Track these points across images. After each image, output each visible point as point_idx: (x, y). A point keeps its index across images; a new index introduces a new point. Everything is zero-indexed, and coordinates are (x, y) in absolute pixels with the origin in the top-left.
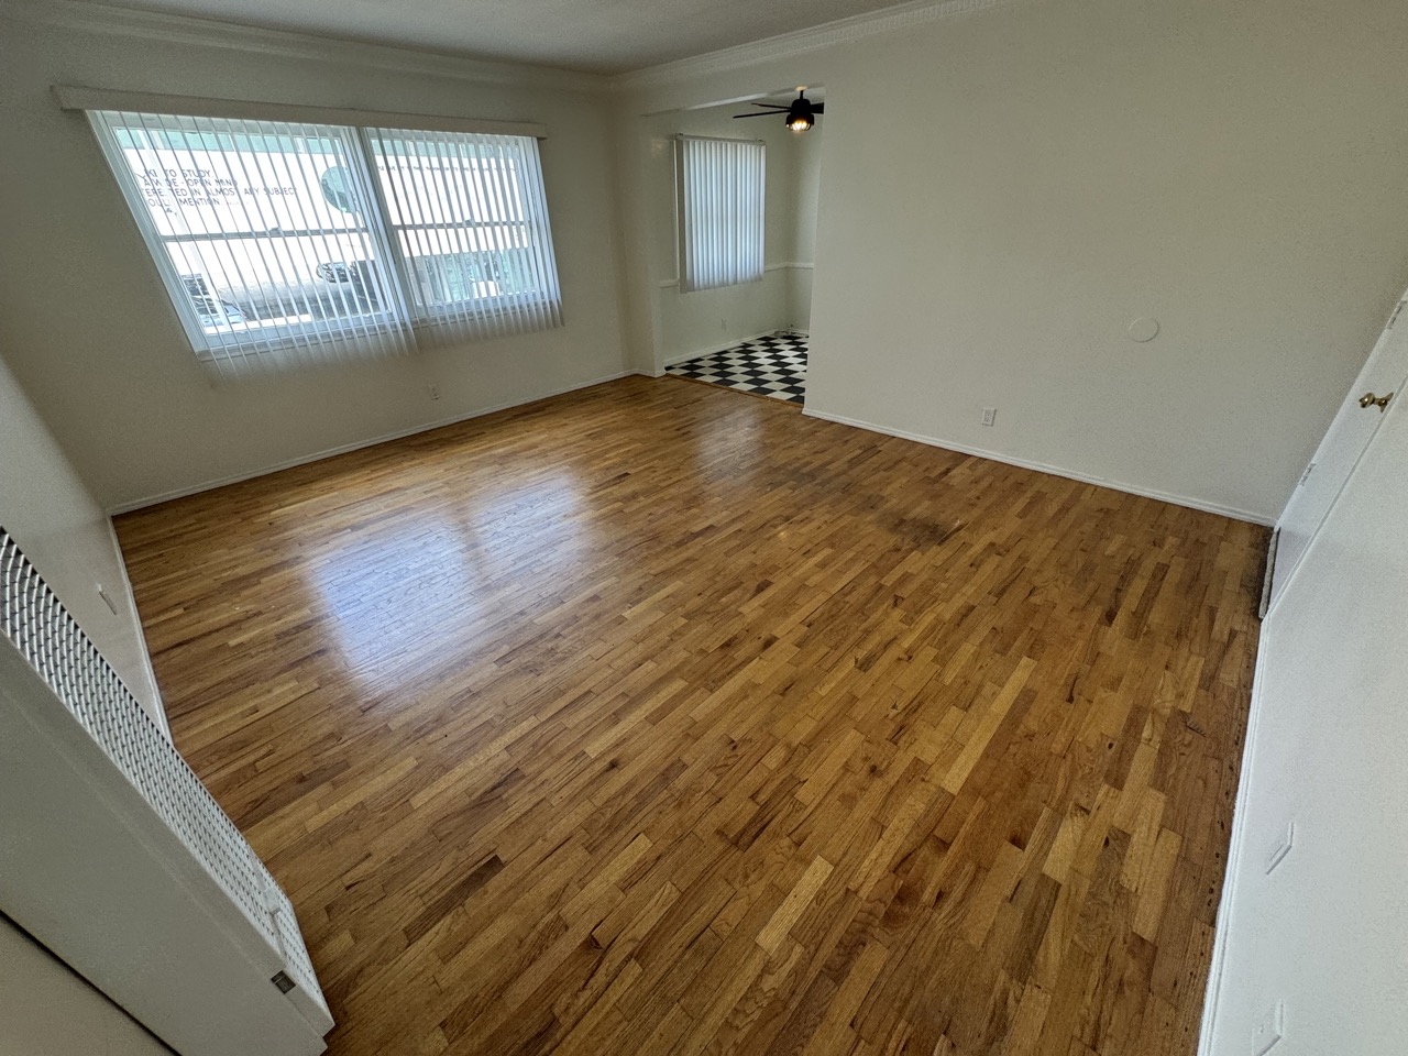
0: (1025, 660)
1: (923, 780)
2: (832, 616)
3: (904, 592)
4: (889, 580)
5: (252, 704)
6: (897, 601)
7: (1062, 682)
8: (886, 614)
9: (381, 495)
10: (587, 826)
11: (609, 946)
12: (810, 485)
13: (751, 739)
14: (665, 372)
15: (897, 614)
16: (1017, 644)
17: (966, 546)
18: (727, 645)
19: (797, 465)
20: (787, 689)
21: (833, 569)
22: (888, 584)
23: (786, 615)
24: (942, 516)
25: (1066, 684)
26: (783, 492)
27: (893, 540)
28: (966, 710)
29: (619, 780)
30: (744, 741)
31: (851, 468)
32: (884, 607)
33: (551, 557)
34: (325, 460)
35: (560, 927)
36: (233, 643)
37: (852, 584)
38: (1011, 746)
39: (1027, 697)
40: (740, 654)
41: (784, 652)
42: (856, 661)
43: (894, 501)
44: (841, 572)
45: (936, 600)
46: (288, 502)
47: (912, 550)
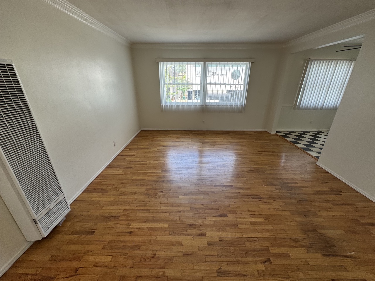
2: (233, 244)
3: (276, 261)
4: (273, 250)
6: (268, 261)
8: (256, 262)
10: (110, 242)
11: (78, 275)
12: (285, 191)
13: (159, 259)
14: (275, 133)
15: (261, 267)
18: (190, 225)
20: (187, 255)
21: (256, 228)
22: (271, 251)
24: (344, 244)
26: (270, 188)
27: (300, 235)
29: (129, 238)
31: (314, 194)
32: (258, 259)
34: (176, 131)
35: (79, 259)
36: (126, 159)
42: (219, 269)
43: (322, 220)
44: (257, 231)
46: (162, 137)
47: (303, 246)
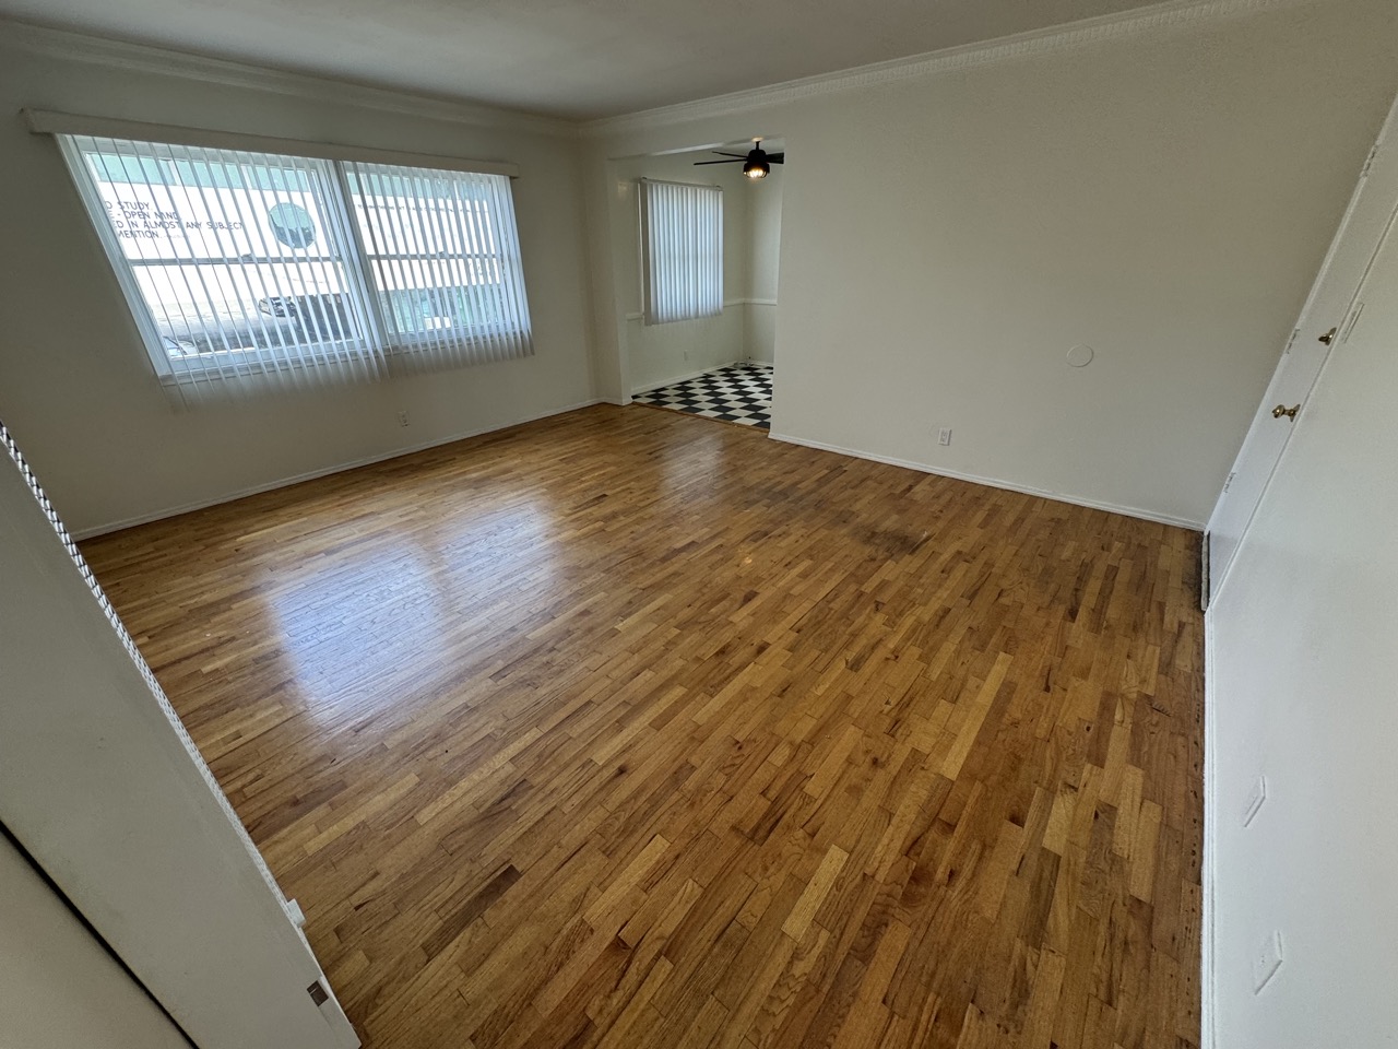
0: (1002, 655)
1: (923, 768)
2: (819, 622)
3: (885, 597)
4: (868, 587)
5: (233, 730)
6: (878, 607)
7: (1037, 674)
8: (870, 618)
9: (354, 519)
10: (601, 832)
11: (638, 945)
12: (783, 503)
13: (755, 741)
14: (631, 400)
15: (880, 618)
16: (993, 640)
17: (934, 555)
18: (722, 652)
19: (768, 485)
20: (784, 691)
21: (815, 578)
22: (868, 591)
23: (775, 622)
24: (911, 529)
25: (1041, 675)
26: (758, 509)
27: (868, 550)
28: (954, 702)
29: (628, 785)
30: (748, 741)
31: (820, 486)
32: (867, 611)
33: (536, 575)
34: (290, 487)
35: (585, 931)
36: (207, 669)
37: (834, 593)
38: (1000, 734)
39: (1008, 689)
40: (736, 659)
41: (777, 656)
42: (847, 663)
43: (864, 515)
44: (821, 582)
45: (914, 604)
46: (251, 529)
47: (886, 560)
